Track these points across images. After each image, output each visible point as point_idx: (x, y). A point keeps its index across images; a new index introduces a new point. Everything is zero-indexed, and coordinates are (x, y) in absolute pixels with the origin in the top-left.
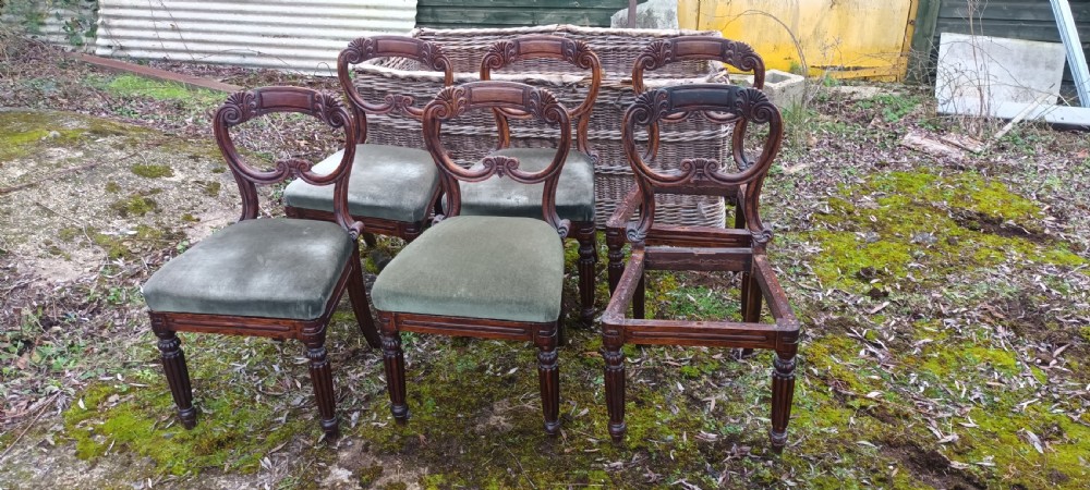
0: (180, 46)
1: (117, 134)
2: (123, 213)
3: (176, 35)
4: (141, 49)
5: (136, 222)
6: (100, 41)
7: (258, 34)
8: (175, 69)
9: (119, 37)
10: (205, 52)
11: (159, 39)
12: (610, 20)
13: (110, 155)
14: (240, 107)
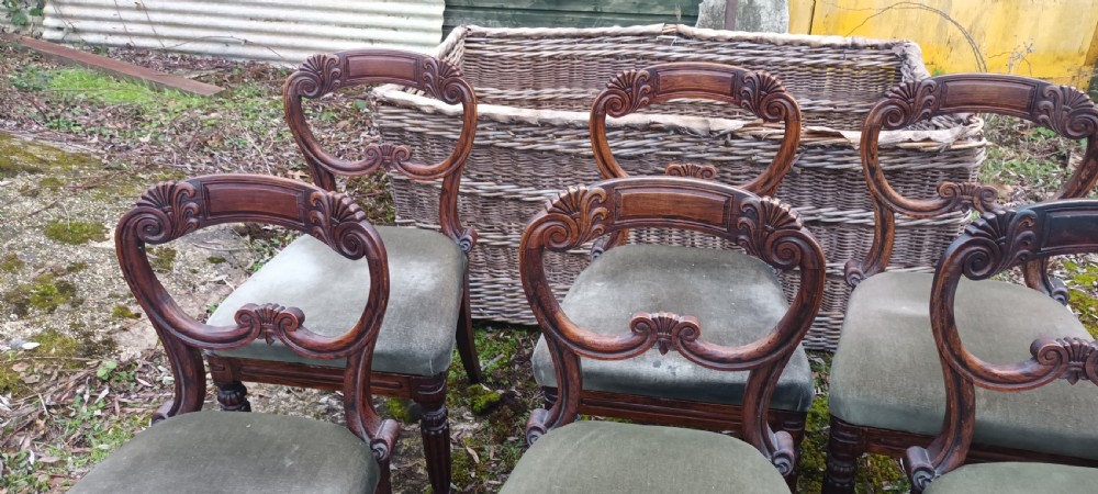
0: (147, 29)
1: (32, 171)
2: (21, 311)
3: (142, 16)
4: (99, 32)
5: (40, 324)
6: (48, 21)
7: (244, 17)
8: (140, 59)
9: (71, 17)
10: (178, 38)
11: (121, 21)
12: (697, 8)
13: (14, 208)
14: (166, 212)
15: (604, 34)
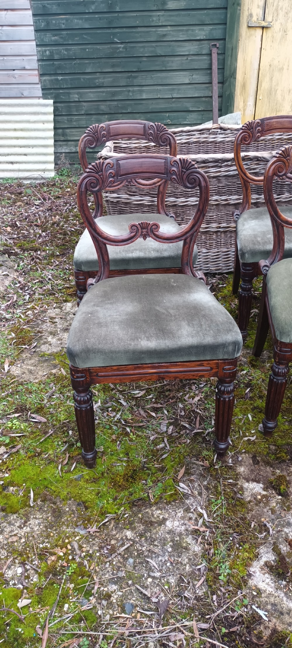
14: (100, 176)
15: (182, 132)
